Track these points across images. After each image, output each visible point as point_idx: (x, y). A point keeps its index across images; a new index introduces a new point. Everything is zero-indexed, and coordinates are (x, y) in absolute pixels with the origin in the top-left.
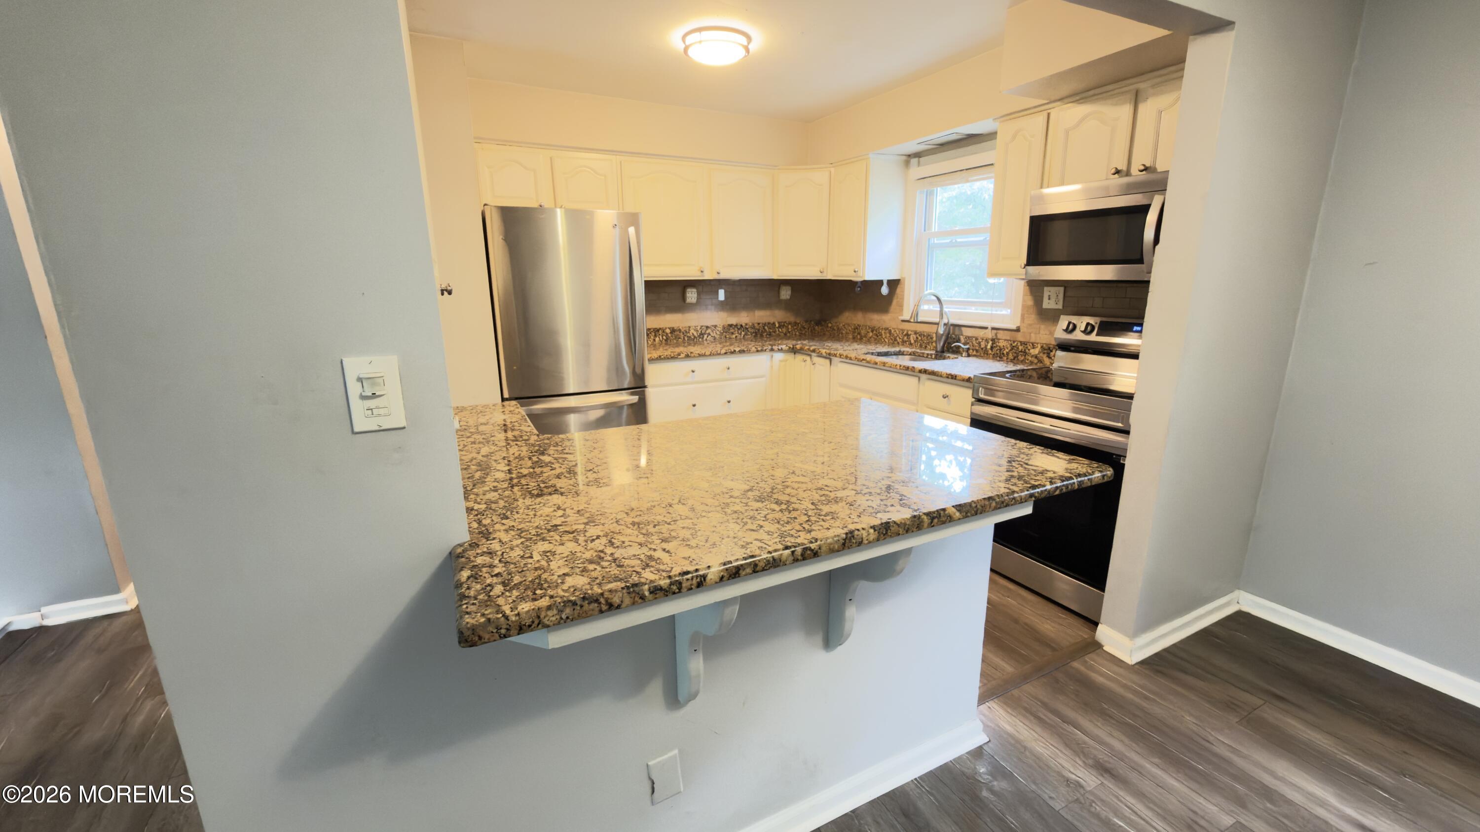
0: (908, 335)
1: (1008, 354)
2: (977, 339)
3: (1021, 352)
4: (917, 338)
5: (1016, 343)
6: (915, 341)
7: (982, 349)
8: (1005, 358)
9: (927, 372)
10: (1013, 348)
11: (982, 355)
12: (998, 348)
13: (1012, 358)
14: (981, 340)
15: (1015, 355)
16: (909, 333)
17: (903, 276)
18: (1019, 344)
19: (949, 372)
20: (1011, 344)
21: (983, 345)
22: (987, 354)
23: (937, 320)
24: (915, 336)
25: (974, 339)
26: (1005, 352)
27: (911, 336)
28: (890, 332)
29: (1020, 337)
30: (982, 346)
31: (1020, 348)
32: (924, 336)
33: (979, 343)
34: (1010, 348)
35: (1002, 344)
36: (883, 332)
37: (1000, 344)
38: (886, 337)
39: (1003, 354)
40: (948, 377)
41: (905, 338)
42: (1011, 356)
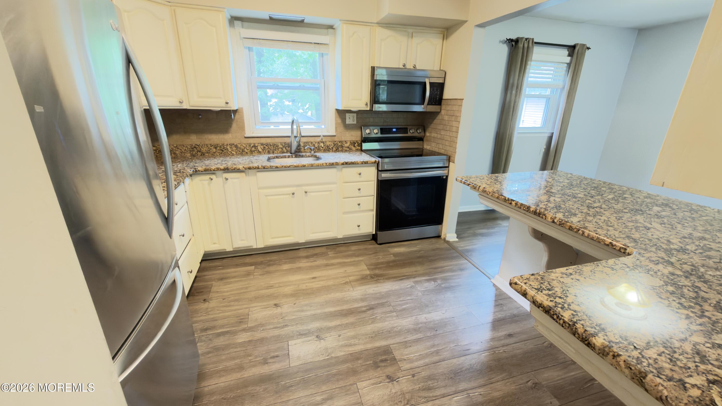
0: (255, 146)
1: (332, 148)
2: (312, 143)
3: (340, 146)
4: (264, 147)
5: (336, 142)
6: (263, 150)
7: (316, 148)
8: (331, 150)
9: (348, 163)
10: (335, 145)
11: (317, 151)
12: (326, 146)
13: (335, 150)
14: (315, 143)
15: (337, 148)
16: (256, 145)
17: (241, 106)
18: (338, 142)
19: (362, 161)
20: (334, 143)
21: (316, 145)
22: (320, 150)
24: (262, 147)
25: (310, 143)
26: (331, 148)
27: (259, 147)
28: (236, 146)
29: (336, 139)
30: (316, 146)
31: (339, 144)
32: (270, 145)
33: (314, 145)
34: (333, 145)
35: (328, 143)
36: (228, 147)
37: (327, 144)
38: (232, 150)
39: (330, 148)
40: (362, 164)
41: (253, 149)
42: (334, 149)
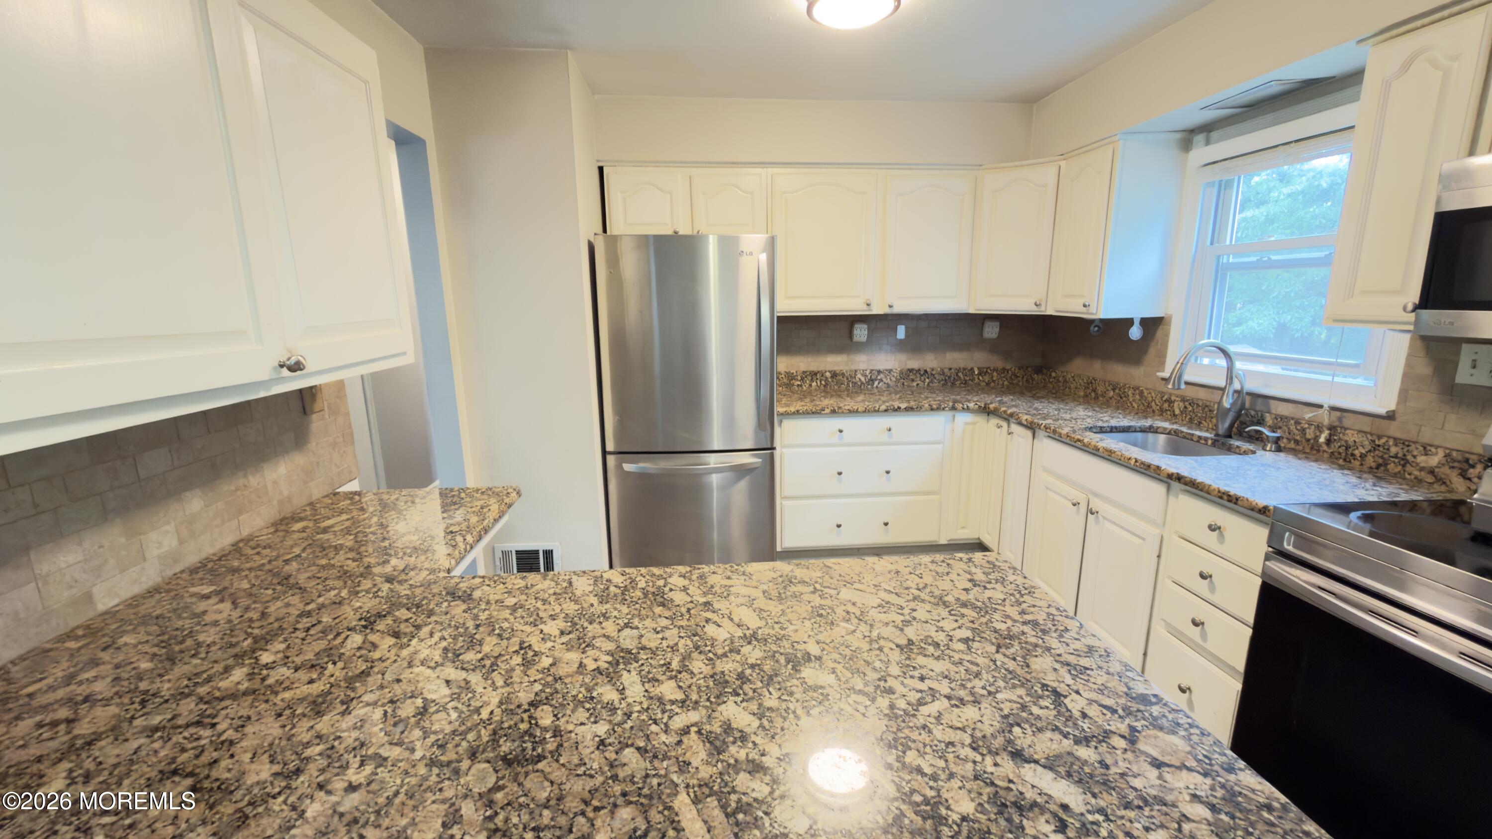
0: (1170, 401)
1: (1363, 456)
2: (1297, 423)
3: (1396, 457)
4: (1185, 407)
5: (1383, 441)
6: (1181, 412)
7: (1308, 440)
8: (1357, 463)
10: (1375, 447)
11: (1308, 451)
12: (1343, 443)
13: (1373, 465)
14: (1306, 426)
15: (1381, 461)
16: (1173, 398)
17: (1170, 312)
18: (1391, 442)
19: (1224, 488)
20: (1374, 441)
21: (1310, 434)
22: (1318, 451)
23: (1222, 383)
24: (1181, 404)
25: (1292, 422)
26: (1357, 452)
27: (1176, 404)
28: (1141, 393)
29: (1394, 429)
30: (1308, 436)
31: (1394, 450)
32: (1198, 405)
33: (1303, 430)
34: (1368, 447)
35: (1351, 437)
36: (1130, 393)
37: (1346, 438)
38: (1134, 400)
39: (1353, 455)
40: (1221, 498)
41: (1166, 406)
42: (1370, 461)
